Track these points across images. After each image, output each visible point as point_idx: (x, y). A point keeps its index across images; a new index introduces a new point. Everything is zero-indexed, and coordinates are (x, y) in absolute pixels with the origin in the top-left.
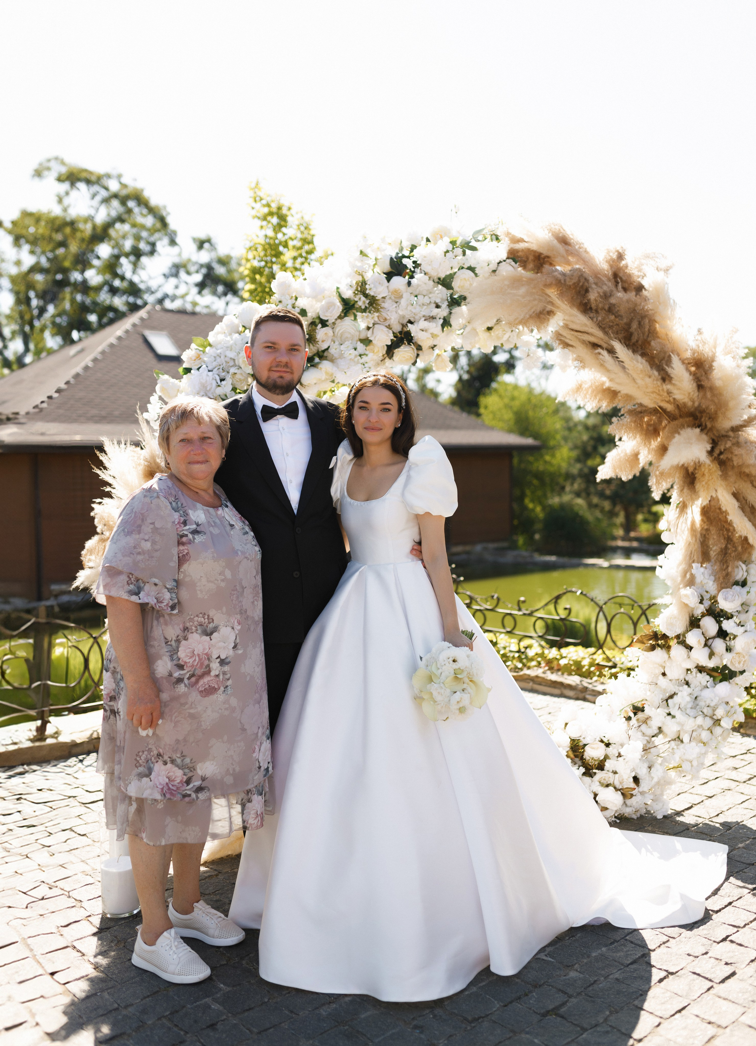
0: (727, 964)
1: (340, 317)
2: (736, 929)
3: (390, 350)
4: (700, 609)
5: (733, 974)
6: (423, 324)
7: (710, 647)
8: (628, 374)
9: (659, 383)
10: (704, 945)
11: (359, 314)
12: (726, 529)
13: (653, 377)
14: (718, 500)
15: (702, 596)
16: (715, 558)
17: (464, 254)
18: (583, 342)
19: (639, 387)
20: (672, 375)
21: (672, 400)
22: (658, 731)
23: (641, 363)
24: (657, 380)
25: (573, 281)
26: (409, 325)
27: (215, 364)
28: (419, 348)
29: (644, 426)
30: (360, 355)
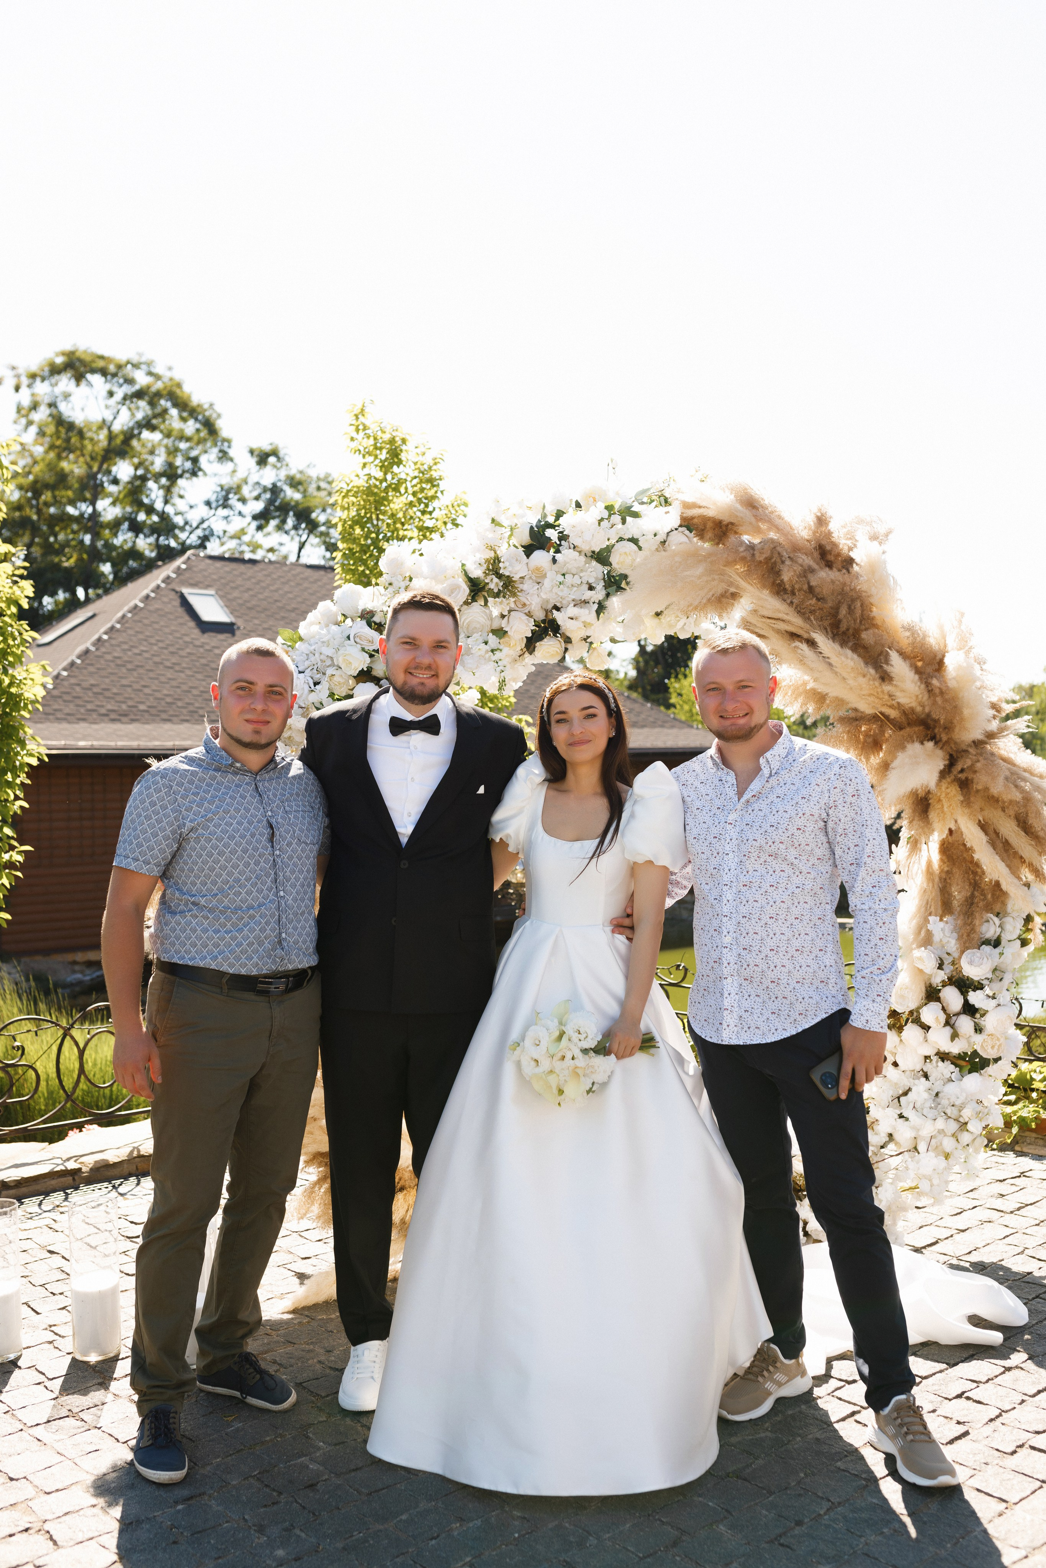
0: (959, 1423)
1: (466, 603)
2: (975, 1385)
3: (530, 644)
4: (940, 977)
5: (966, 1434)
6: (571, 611)
7: (952, 1026)
8: (836, 673)
9: (877, 683)
10: (932, 1402)
11: (491, 600)
12: (973, 872)
13: (868, 676)
14: (962, 833)
15: (941, 959)
16: (958, 909)
17: (624, 522)
18: (778, 632)
19: (851, 689)
20: (892, 675)
21: (896, 705)
22: (887, 1139)
23: (852, 659)
24: (874, 680)
25: (764, 556)
26: (554, 611)
27: (307, 663)
28: (568, 640)
29: (861, 737)
30: (492, 651)
